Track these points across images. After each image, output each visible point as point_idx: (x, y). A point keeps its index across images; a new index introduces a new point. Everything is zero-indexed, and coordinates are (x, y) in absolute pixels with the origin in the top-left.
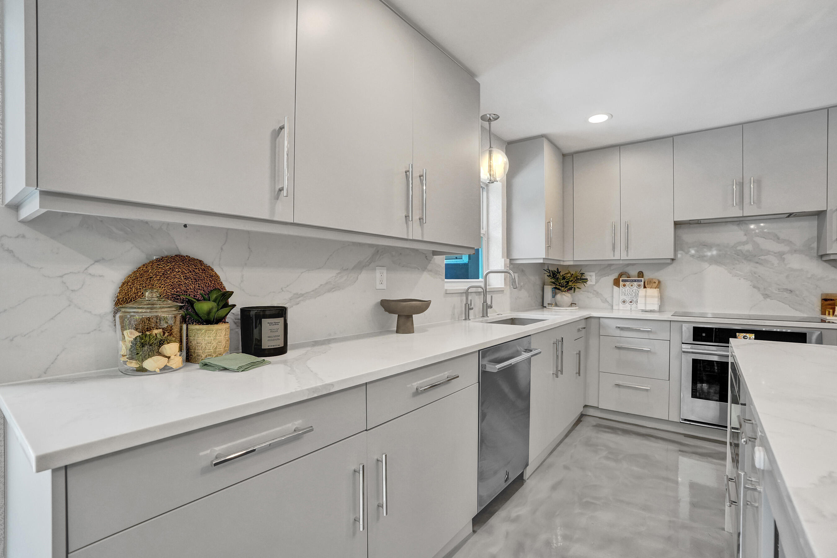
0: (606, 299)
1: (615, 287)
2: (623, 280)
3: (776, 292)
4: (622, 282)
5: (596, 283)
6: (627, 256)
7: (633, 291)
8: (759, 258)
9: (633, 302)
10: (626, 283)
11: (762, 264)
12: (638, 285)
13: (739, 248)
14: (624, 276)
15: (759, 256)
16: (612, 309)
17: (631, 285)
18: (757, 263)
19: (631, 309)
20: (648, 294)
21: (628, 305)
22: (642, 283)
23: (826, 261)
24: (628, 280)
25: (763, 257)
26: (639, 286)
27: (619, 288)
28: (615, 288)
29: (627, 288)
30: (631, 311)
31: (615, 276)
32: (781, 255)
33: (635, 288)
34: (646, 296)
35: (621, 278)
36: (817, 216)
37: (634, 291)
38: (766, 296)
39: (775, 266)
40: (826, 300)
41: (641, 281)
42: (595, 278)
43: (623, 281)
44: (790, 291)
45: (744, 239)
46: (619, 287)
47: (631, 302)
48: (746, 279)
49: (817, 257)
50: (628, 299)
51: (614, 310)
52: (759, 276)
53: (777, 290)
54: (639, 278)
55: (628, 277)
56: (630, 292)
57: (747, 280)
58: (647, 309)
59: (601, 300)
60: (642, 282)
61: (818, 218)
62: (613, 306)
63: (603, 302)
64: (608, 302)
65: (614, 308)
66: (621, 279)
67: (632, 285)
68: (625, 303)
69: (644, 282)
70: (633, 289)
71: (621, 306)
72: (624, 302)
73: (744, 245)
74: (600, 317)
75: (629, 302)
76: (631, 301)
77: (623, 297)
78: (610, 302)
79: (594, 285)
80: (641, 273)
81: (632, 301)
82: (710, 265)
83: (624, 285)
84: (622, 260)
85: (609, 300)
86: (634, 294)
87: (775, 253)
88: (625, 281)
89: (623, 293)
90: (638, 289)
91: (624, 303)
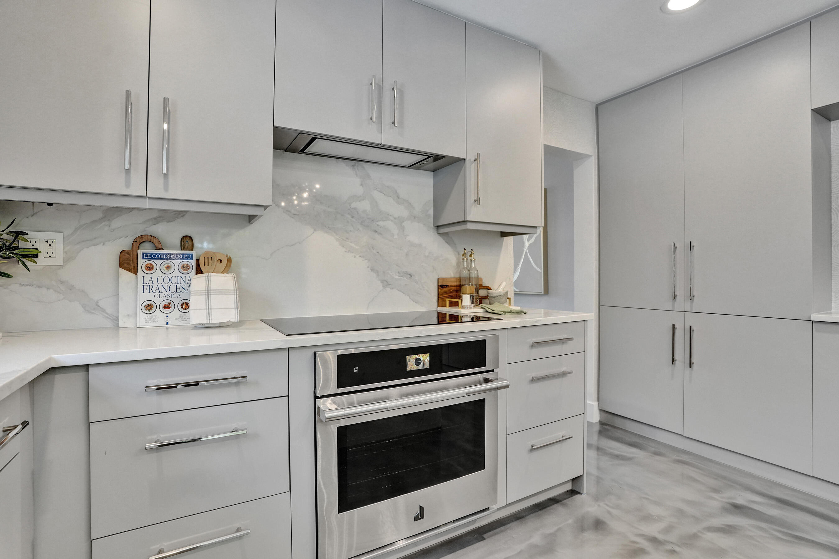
0: (97, 302)
1: (123, 272)
2: (147, 254)
3: (397, 277)
4: (143, 258)
5: (67, 261)
6: (166, 188)
7: (170, 280)
8: (378, 223)
9: (172, 306)
10: (152, 262)
11: (381, 234)
12: (183, 267)
13: (354, 205)
14: (147, 244)
15: (377, 222)
16: (117, 327)
17: (166, 265)
18: (376, 231)
19: (167, 323)
20: (213, 286)
21: (159, 315)
22: (193, 262)
23: (441, 234)
24: (160, 254)
25: (381, 223)
26: (186, 268)
27: (132, 275)
28: (125, 275)
29: (157, 274)
30: (167, 329)
31: (125, 244)
32: (400, 221)
33: (177, 273)
34: (208, 292)
35: (138, 249)
36: (433, 172)
37: (174, 280)
38: (386, 284)
39: (394, 238)
40: (442, 286)
41: (190, 257)
42: (64, 248)
43: (145, 256)
44: (410, 275)
45: (360, 191)
46: (136, 273)
47: (167, 307)
48: (363, 257)
49: (433, 228)
50: (159, 300)
51: (121, 332)
52: (378, 253)
53: (397, 274)
54: (184, 249)
55: (157, 249)
56: (163, 284)
57: (364, 259)
58: (213, 322)
59: (84, 306)
60: (191, 259)
61: (434, 176)
62: (117, 319)
63: (89, 312)
64: (104, 311)
65: (121, 324)
66: (140, 252)
67: (168, 267)
68: (151, 311)
69: (198, 261)
70: (170, 276)
71: (142, 318)
72: (149, 307)
73: (360, 201)
74: (87, 366)
75: (162, 306)
76: (167, 304)
77: (145, 297)
78: (110, 310)
79: (60, 267)
80: (188, 239)
81: (170, 303)
82: (315, 230)
83: (149, 268)
84: (150, 198)
85: (107, 304)
86: (173, 289)
87: (395, 218)
88: (152, 256)
89: (145, 287)
90: (183, 276)
91: (149, 310)
